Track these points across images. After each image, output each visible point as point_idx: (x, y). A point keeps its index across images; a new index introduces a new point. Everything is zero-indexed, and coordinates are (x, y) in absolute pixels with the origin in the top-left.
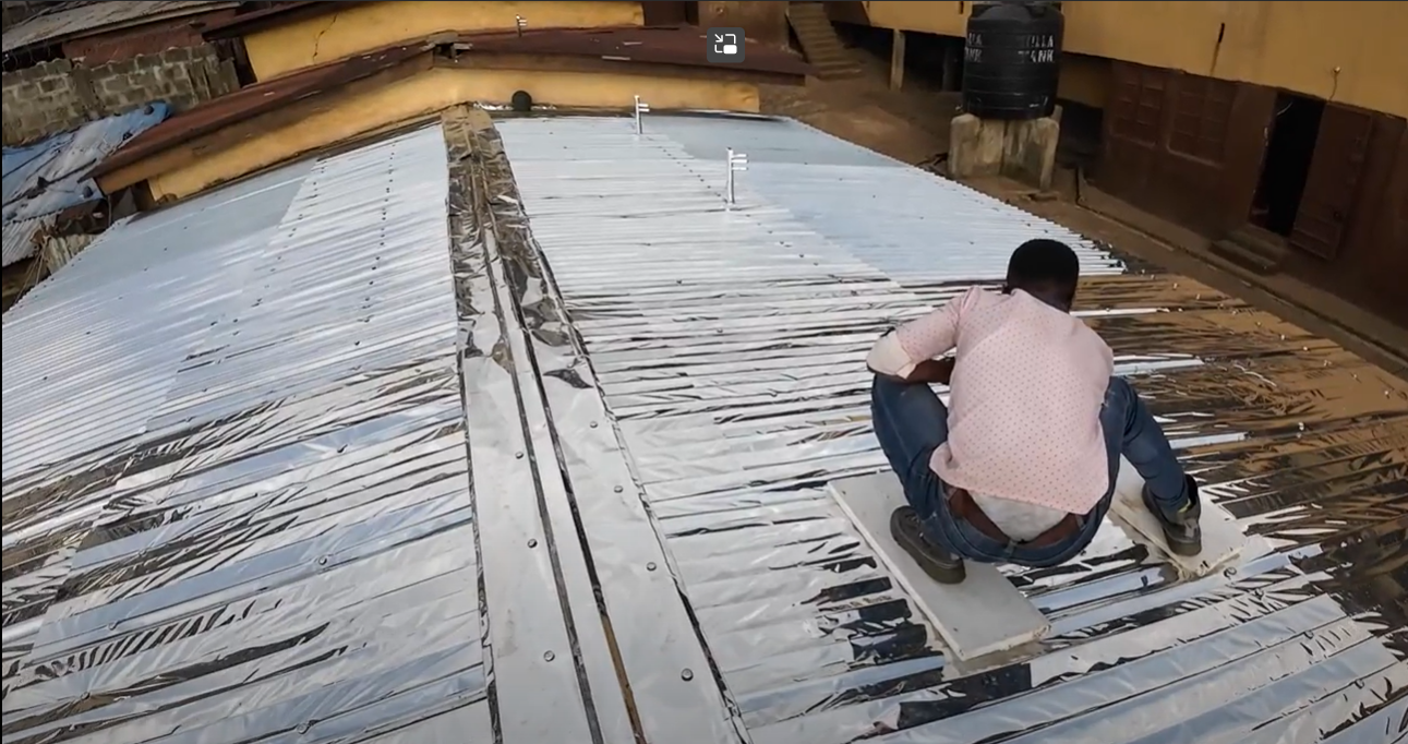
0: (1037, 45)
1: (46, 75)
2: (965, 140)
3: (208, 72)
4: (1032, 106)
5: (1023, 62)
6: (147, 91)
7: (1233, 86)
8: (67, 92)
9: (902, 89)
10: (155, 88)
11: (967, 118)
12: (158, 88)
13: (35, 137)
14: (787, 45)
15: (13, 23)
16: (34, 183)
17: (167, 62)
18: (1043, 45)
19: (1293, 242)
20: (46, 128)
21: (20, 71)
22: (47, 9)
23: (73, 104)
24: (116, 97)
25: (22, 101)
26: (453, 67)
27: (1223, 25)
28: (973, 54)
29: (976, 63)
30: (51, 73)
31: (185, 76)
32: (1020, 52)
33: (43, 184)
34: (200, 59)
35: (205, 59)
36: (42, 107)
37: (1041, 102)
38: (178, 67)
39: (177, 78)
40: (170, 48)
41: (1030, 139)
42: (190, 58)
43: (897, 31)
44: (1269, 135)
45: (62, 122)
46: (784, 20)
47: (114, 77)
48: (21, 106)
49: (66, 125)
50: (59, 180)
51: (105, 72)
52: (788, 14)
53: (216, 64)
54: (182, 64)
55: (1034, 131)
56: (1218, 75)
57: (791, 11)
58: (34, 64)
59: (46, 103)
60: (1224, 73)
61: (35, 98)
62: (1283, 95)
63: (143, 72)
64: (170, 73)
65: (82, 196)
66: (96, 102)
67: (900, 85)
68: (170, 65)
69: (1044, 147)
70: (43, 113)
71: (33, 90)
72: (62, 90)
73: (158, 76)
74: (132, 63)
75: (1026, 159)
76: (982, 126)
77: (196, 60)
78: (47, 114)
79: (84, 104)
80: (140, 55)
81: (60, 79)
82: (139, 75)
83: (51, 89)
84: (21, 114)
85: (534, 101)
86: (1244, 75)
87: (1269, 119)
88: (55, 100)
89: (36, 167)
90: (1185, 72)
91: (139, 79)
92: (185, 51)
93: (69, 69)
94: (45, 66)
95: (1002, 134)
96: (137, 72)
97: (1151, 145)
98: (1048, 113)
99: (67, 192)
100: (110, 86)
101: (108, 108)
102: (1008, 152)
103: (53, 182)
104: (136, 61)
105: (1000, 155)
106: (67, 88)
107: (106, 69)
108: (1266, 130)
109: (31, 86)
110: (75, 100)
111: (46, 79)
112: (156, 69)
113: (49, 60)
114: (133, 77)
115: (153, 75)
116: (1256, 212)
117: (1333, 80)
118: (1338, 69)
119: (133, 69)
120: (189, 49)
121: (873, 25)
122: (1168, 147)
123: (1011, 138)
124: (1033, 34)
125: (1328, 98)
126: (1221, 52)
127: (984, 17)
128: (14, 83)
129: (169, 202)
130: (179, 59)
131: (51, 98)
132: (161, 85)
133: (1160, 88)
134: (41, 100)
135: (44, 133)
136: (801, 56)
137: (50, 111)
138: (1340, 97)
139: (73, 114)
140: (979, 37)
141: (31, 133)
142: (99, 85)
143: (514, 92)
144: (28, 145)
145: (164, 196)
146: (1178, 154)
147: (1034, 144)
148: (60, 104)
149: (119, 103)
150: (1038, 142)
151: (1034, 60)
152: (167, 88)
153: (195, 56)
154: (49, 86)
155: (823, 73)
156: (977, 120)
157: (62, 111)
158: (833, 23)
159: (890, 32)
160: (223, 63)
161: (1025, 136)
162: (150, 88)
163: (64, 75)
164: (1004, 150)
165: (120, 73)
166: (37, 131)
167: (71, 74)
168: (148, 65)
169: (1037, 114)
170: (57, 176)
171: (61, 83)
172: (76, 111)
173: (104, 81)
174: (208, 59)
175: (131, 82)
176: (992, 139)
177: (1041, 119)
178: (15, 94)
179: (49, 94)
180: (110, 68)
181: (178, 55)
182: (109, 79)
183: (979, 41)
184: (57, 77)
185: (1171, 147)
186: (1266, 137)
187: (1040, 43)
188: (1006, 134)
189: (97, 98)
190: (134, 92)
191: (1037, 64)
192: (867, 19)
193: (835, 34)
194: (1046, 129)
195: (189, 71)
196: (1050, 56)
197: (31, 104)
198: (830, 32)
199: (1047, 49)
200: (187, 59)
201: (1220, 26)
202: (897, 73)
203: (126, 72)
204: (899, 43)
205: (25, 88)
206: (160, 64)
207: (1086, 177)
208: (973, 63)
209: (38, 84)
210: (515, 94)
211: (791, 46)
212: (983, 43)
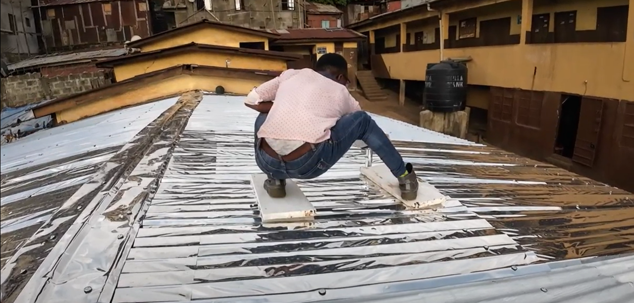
0: (455, 80)
1: (29, 78)
2: (426, 121)
3: (99, 83)
4: (454, 106)
5: (449, 87)
6: (72, 89)
7: (542, 93)
8: (38, 87)
9: (405, 105)
10: (75, 88)
11: (427, 112)
12: (77, 88)
13: (21, 104)
14: (356, 87)
15: (22, 60)
16: (16, 121)
17: (83, 77)
18: (458, 80)
19: (574, 160)
20: (26, 101)
21: (18, 76)
22: (38, 56)
23: (39, 92)
24: (58, 90)
25: (17, 89)
26: (191, 75)
27: (536, 68)
28: (428, 84)
29: (429, 88)
30: (31, 78)
31: (89, 84)
32: (448, 83)
33: (19, 121)
34: (97, 78)
35: (99, 78)
36: (26, 92)
37: (459, 104)
38: (87, 80)
39: (85, 85)
40: (84, 72)
41: (455, 121)
42: (92, 76)
43: (401, 80)
44: (559, 113)
45: (33, 99)
46: (355, 77)
47: (58, 82)
48: (17, 90)
49: (35, 101)
50: (27, 121)
51: (56, 80)
52: (356, 74)
53: (103, 80)
54: (88, 79)
55: (456, 117)
56: (534, 89)
57: (357, 74)
58: (25, 74)
59: (28, 90)
60: (537, 88)
61: (24, 88)
62: (564, 95)
63: (71, 81)
64: (83, 82)
65: (34, 127)
66: (50, 92)
67: (403, 104)
68: (83, 79)
69: (461, 123)
70: (26, 95)
71: (23, 85)
72: (36, 86)
73: (77, 83)
74: (67, 77)
75: (453, 129)
76: (434, 115)
77: (95, 78)
78: (28, 95)
79: (44, 92)
80: (71, 74)
81: (35, 81)
82: (70, 82)
83: (31, 85)
84: (16, 94)
85: (225, 91)
86: (547, 88)
87: (559, 106)
88: (32, 90)
89: (19, 115)
90: (521, 89)
91: (69, 84)
92: (90, 74)
93: (40, 77)
94: (29, 75)
95: (443, 119)
96: (69, 81)
97: (509, 122)
98: (463, 109)
99: (29, 125)
100: (56, 85)
101: (54, 95)
102: (446, 127)
103: (24, 121)
104: (69, 77)
105: (443, 128)
106: (38, 85)
107: (56, 78)
108: (558, 111)
109: (22, 83)
110: (41, 90)
111: (29, 80)
112: (77, 80)
113: (32, 73)
114: (67, 83)
115: (76, 83)
116: (557, 149)
117: (585, 87)
118: (586, 81)
119: (67, 80)
120: (92, 73)
121: (392, 78)
122: (516, 123)
123: (447, 120)
124: (454, 75)
125: (583, 95)
126: (536, 80)
127: (432, 68)
128: (15, 81)
129: (63, 123)
130: (88, 77)
131: (30, 89)
132: (78, 87)
133: (511, 97)
134: (26, 89)
135: (25, 103)
136: (361, 92)
137: (29, 94)
138: (589, 93)
139: (39, 96)
140: (430, 77)
141: (20, 102)
142: (52, 85)
143: (217, 86)
144: (17, 108)
145: (62, 121)
146: (520, 125)
147: (456, 122)
148: (34, 91)
149: (59, 93)
150: (458, 121)
151: (454, 86)
152: (81, 89)
153: (95, 76)
154: (30, 83)
155: (370, 98)
156: (431, 112)
157: (34, 95)
158: (376, 78)
159: (398, 81)
160: (106, 80)
161: (453, 120)
162: (74, 88)
163: (37, 80)
164: (444, 126)
165: (61, 80)
166: (22, 102)
167: (40, 79)
168: (74, 79)
169: (457, 109)
170: (27, 119)
171: (35, 83)
172: (40, 95)
173: (54, 84)
174: (100, 77)
175: (65, 84)
176: (438, 121)
177: (459, 112)
178: (15, 85)
179: (29, 87)
180: (57, 78)
181: (88, 75)
182: (56, 83)
183: (430, 79)
184: (34, 80)
185: (518, 123)
186: (558, 114)
187: (457, 79)
188: (444, 119)
189: (50, 90)
190: (66, 89)
191: (455, 87)
192: (390, 76)
193: (377, 83)
194: (461, 116)
195: (91, 82)
196: (462, 85)
197: (21, 90)
198: (375, 82)
199: (460, 81)
200: (91, 77)
201: (534, 69)
202: (402, 98)
203: (64, 80)
204: (403, 85)
205: (19, 83)
206: (79, 79)
207: (482, 138)
208: (428, 89)
209: (26, 82)
210: (217, 88)
211: (358, 88)
212: (432, 80)
